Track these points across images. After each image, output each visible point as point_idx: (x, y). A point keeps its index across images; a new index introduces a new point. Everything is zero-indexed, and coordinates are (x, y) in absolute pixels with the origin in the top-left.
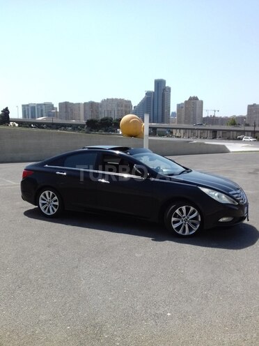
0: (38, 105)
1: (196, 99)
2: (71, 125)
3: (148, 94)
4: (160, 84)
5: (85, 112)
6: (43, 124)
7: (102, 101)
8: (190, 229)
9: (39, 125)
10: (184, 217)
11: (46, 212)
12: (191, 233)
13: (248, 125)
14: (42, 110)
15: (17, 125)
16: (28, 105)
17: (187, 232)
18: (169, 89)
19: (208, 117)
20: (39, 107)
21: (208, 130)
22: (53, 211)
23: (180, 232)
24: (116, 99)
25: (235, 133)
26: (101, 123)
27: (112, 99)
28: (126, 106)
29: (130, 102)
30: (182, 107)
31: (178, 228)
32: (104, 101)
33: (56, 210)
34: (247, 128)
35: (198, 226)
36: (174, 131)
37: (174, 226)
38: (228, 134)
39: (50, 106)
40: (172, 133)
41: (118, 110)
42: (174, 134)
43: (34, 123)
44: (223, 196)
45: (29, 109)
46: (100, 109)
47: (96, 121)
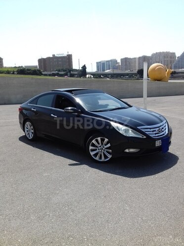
0: (107, 61)
2: (127, 74)
5: (139, 64)
6: (109, 74)
7: (152, 55)
8: (105, 157)
9: (106, 75)
11: (28, 137)
12: (106, 160)
14: (109, 65)
15: (92, 76)
16: (100, 62)
17: (103, 159)
20: (108, 63)
22: (32, 136)
24: (163, 52)
27: (160, 53)
28: (171, 57)
29: (174, 53)
31: (95, 155)
37: (92, 153)
39: (115, 61)
41: (165, 61)
43: (103, 75)
45: (101, 65)
46: (150, 60)
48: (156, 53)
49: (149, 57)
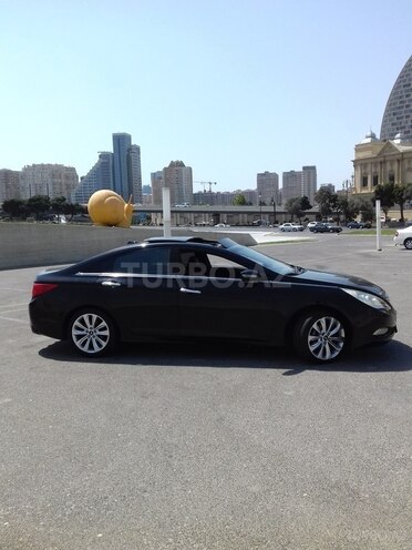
1: (181, 164)
3: (103, 156)
4: (121, 141)
7: (25, 169)
8: (332, 350)
10: (324, 333)
11: (85, 349)
12: (334, 356)
13: (262, 204)
17: (328, 356)
18: (138, 149)
19: (199, 194)
21: (205, 212)
22: (100, 345)
23: (319, 356)
24: (50, 165)
25: (246, 215)
26: (28, 205)
27: (43, 165)
28: (67, 177)
29: (73, 170)
30: (160, 178)
31: (317, 351)
32: (27, 169)
33: (104, 344)
34: (264, 209)
35: (342, 345)
36: (153, 216)
37: (312, 349)
38: (235, 218)
40: (149, 218)
41: (54, 184)
42: (153, 220)
44: (375, 299)
46: (21, 182)
47: (20, 203)
48: (34, 165)
49: (17, 173)
